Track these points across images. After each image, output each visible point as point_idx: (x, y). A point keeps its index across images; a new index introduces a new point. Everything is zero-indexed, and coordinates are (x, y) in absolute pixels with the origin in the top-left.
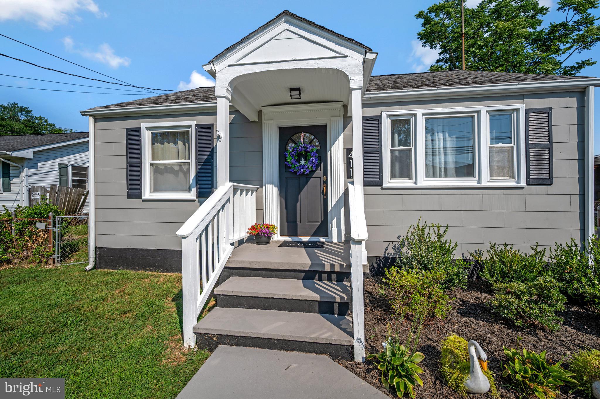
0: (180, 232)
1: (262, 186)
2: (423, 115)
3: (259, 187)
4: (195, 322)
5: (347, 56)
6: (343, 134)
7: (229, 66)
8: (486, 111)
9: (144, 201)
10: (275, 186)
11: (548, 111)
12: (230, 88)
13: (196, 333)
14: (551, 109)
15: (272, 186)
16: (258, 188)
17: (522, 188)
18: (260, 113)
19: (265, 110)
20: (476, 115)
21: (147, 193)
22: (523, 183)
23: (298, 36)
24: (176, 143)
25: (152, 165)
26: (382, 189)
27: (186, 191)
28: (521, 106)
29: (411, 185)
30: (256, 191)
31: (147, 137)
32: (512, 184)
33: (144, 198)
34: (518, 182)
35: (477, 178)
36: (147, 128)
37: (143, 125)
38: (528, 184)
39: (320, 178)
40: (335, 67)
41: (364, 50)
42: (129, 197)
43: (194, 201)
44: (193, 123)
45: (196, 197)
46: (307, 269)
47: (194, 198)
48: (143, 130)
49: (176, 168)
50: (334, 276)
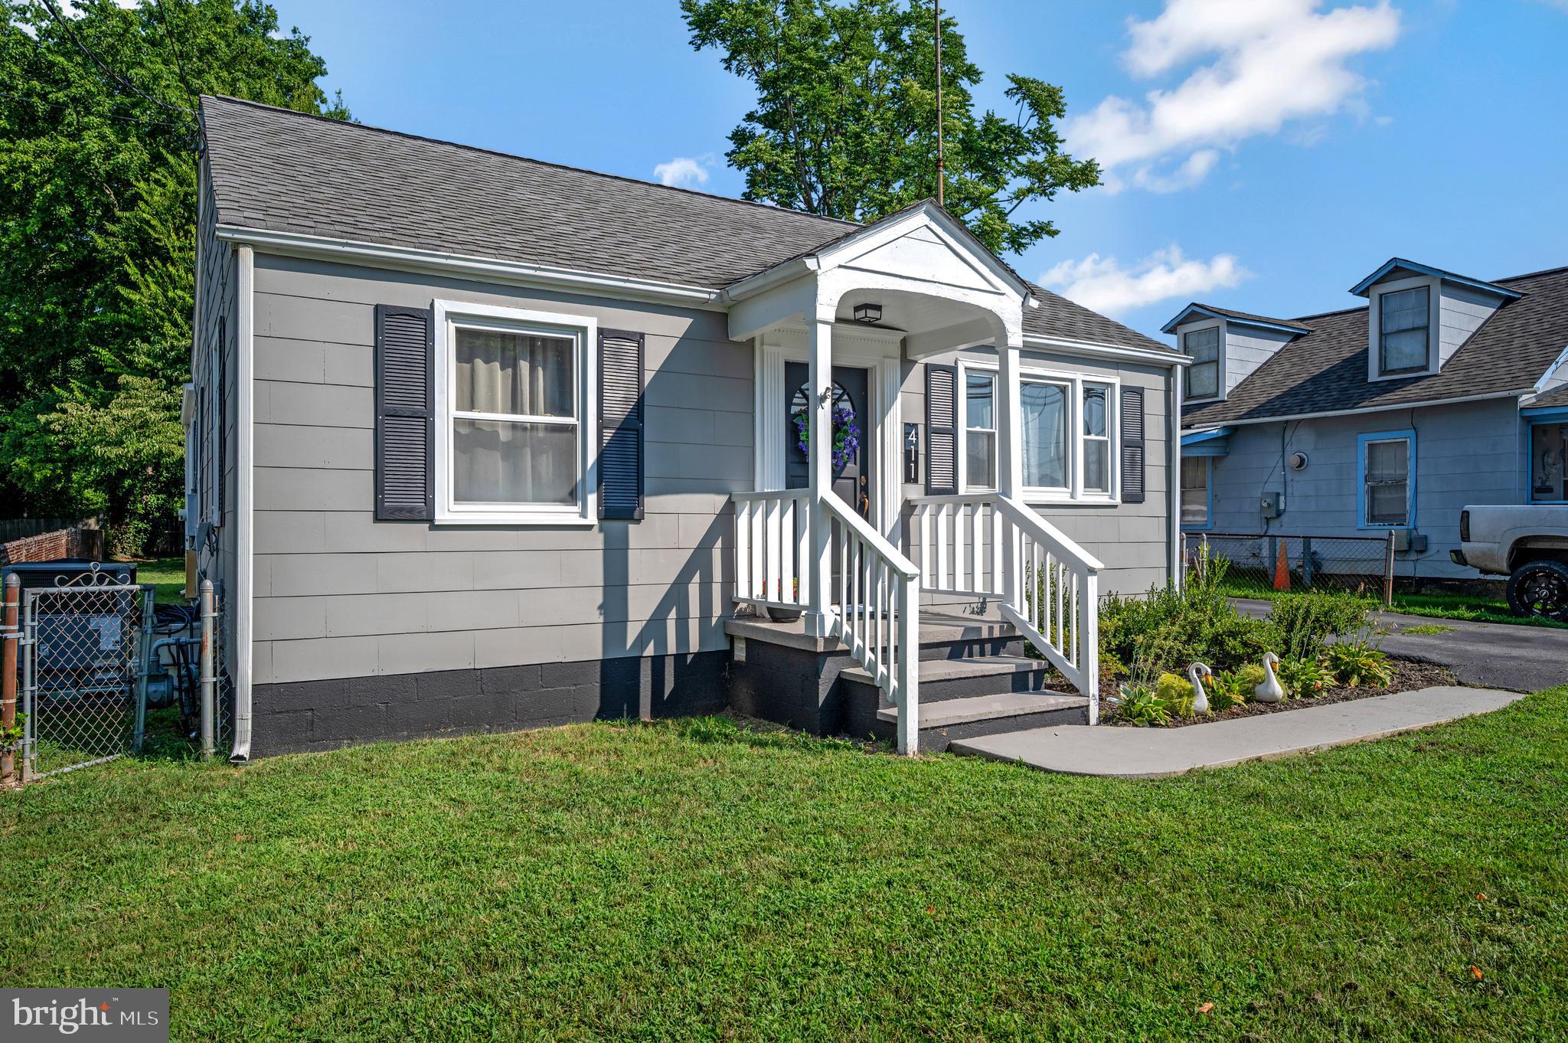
5: (1003, 294)
6: (900, 392)
7: (840, 266)
9: (441, 528)
11: (1141, 392)
14: (1143, 389)
17: (1115, 507)
20: (1069, 384)
21: (447, 509)
22: (1118, 500)
25: (457, 422)
27: (563, 501)
28: (1116, 379)
32: (1104, 499)
33: (440, 519)
34: (1111, 497)
35: (1070, 490)
37: (442, 306)
38: (1124, 502)
39: (855, 479)
40: (989, 308)
41: (1025, 291)
42: (381, 515)
43: (589, 527)
44: (591, 323)
45: (599, 519)
46: (959, 638)
47: (592, 519)
48: (439, 318)
50: (988, 647)
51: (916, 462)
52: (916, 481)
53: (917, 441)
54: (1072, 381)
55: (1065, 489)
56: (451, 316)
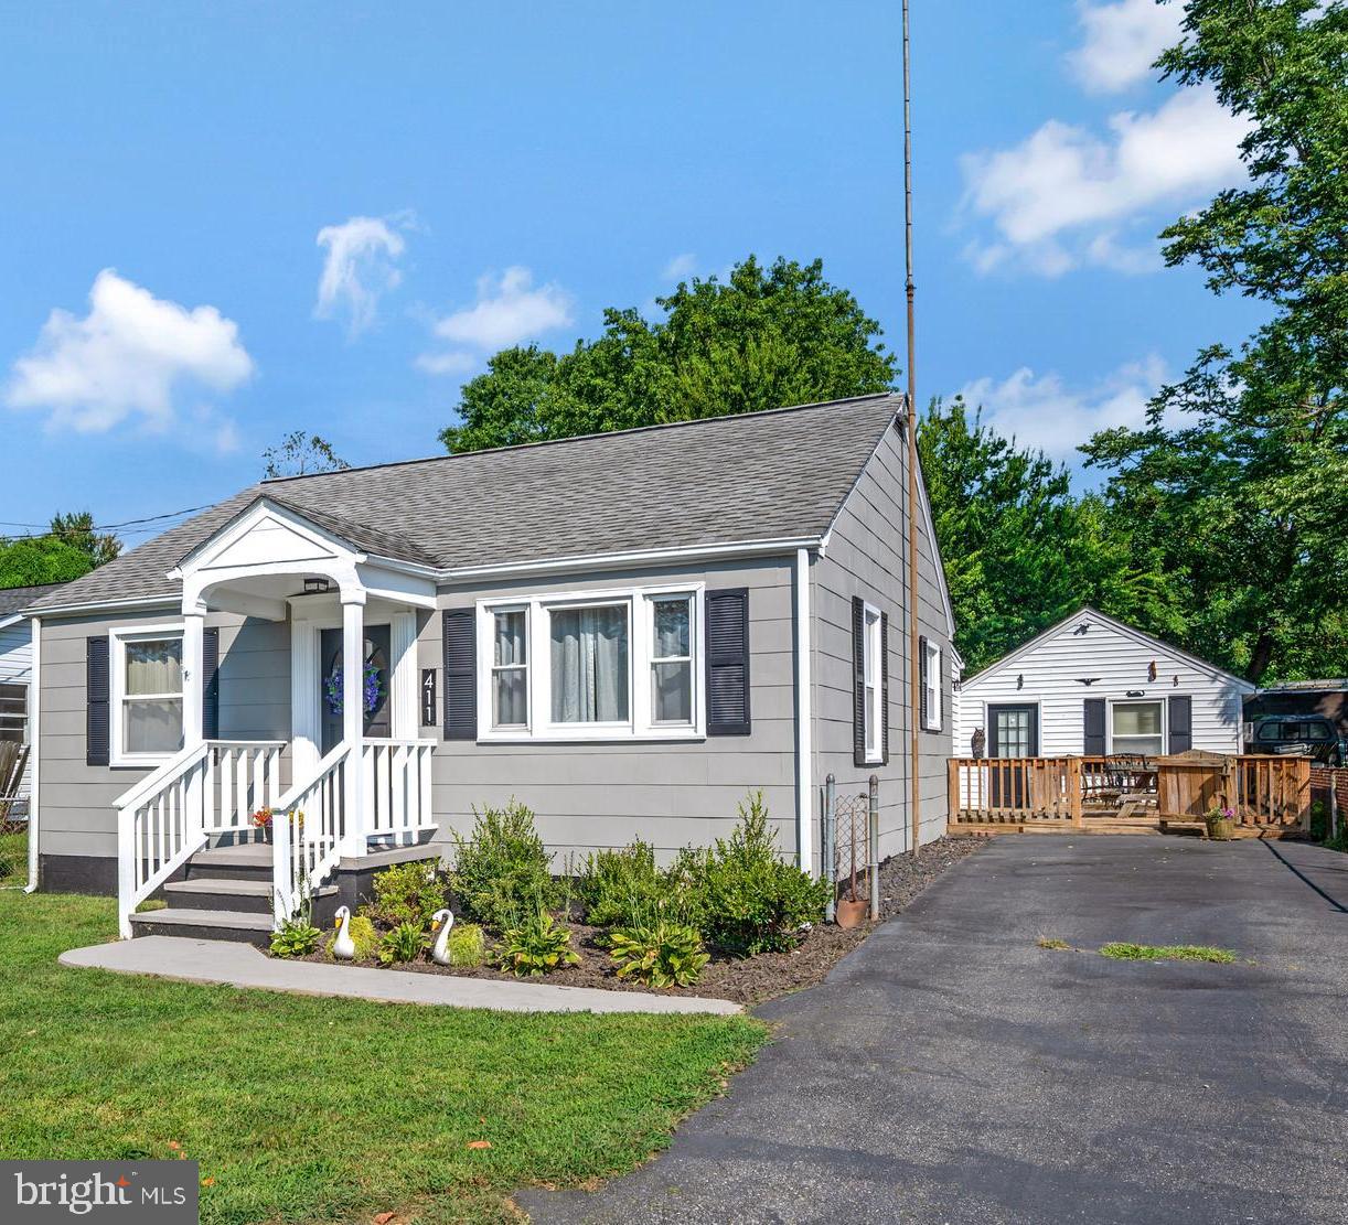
0: (118, 802)
1: (290, 741)
2: (543, 604)
3: (285, 742)
4: (133, 912)
5: (337, 556)
6: (416, 640)
7: (199, 570)
8: (644, 596)
9: (112, 769)
10: (309, 740)
11: (741, 595)
12: (202, 601)
13: (132, 922)
14: (746, 590)
15: (305, 739)
16: (285, 745)
17: (702, 741)
18: (289, 606)
19: (294, 602)
20: (629, 602)
21: (118, 756)
22: (702, 732)
23: (279, 526)
24: (165, 660)
25: (126, 702)
26: (478, 744)
28: (698, 585)
29: (523, 736)
30: (281, 750)
31: (117, 652)
33: (112, 763)
34: (695, 729)
35: (630, 723)
36: (118, 636)
37: (112, 632)
38: (712, 731)
42: (92, 761)
48: (112, 639)
49: (166, 708)
51: (433, 705)
52: (433, 723)
53: (434, 686)
54: (631, 597)
55: (624, 723)
56: (119, 637)
